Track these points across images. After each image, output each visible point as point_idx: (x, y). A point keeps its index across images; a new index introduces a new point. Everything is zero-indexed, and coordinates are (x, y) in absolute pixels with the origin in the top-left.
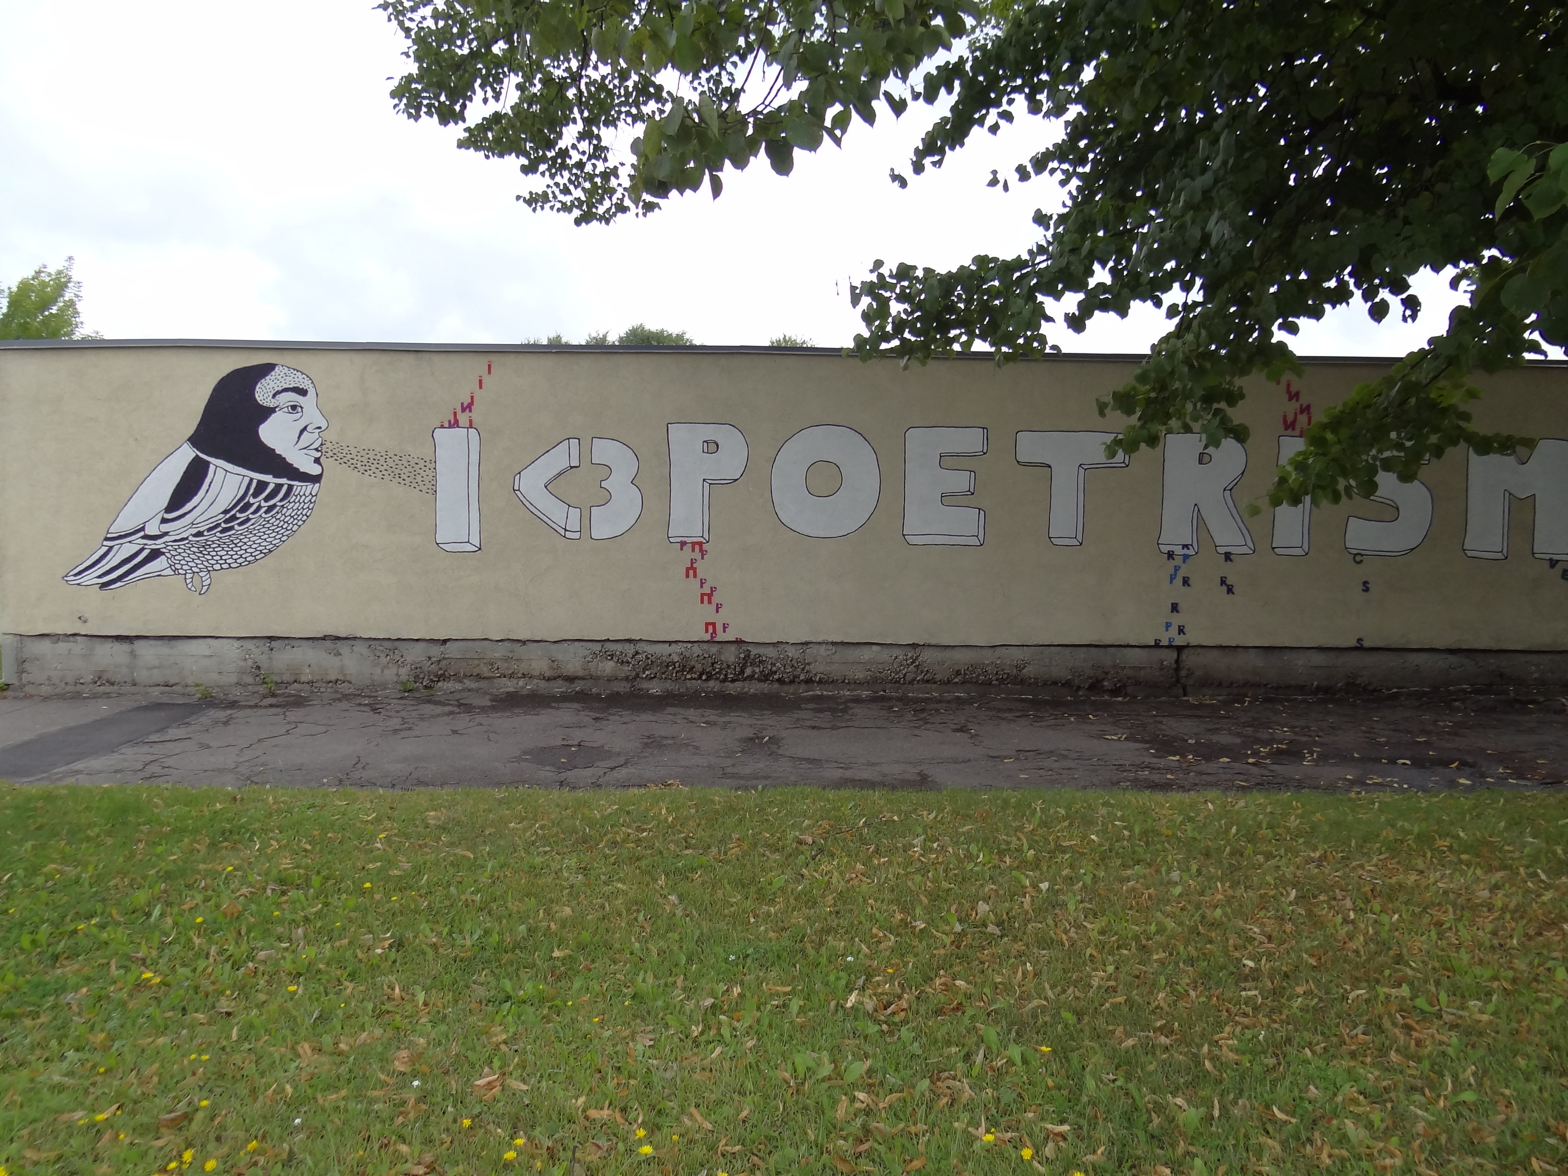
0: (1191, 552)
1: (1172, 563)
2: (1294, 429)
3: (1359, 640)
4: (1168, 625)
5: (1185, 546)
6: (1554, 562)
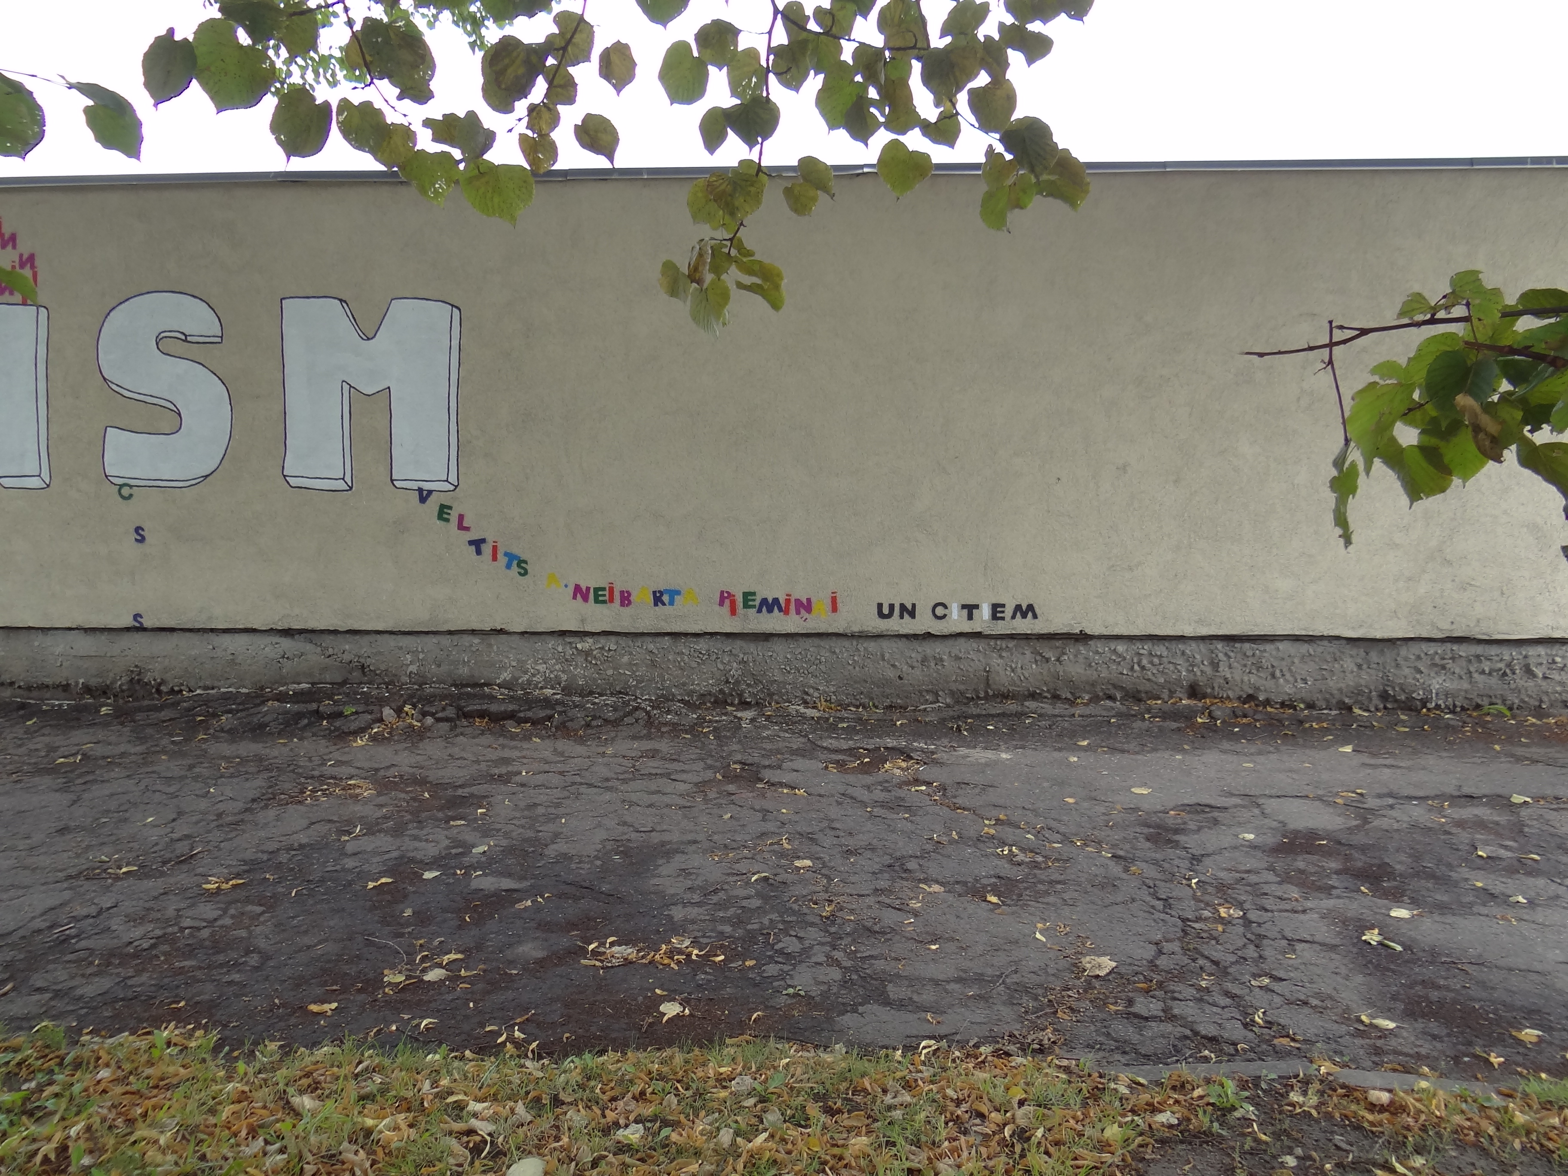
2: (12, 293)
3: (137, 616)
6: (425, 493)
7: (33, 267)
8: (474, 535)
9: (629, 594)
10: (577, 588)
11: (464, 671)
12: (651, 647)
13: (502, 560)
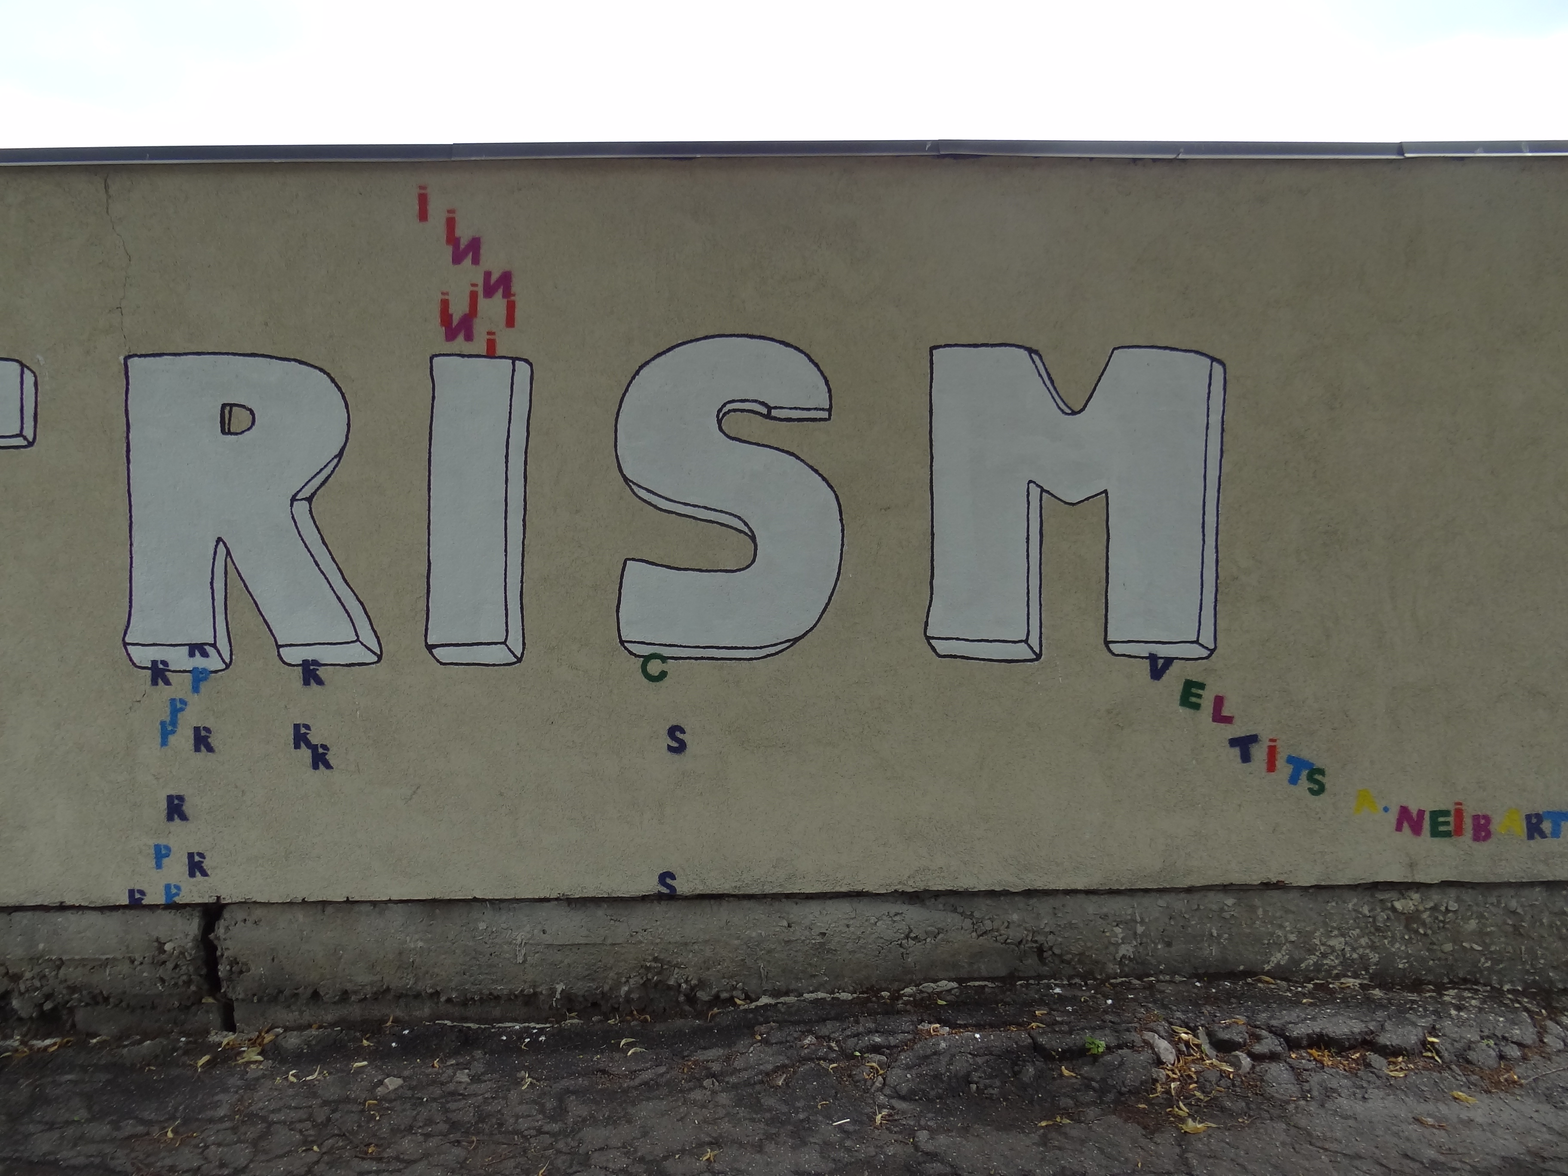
0: (213, 662)
1: (164, 692)
2: (469, 337)
3: (665, 877)
4: (161, 854)
5: (197, 649)
6: (1161, 662)
7: (507, 294)
8: (1238, 730)
9: (1487, 819)
10: (1404, 812)
11: (1211, 951)
12: (1513, 904)
13: (1284, 769)
